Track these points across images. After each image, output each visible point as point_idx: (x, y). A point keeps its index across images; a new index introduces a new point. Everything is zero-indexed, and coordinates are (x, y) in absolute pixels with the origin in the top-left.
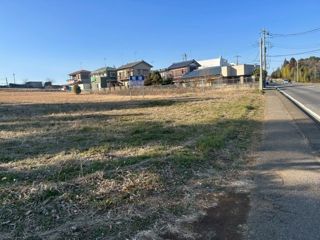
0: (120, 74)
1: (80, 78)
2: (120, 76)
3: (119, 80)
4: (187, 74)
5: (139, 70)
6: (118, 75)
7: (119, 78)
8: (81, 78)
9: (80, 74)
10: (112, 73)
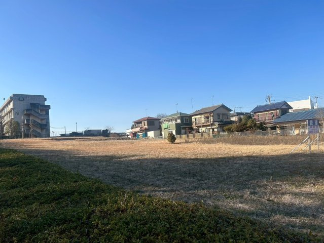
0: (195, 119)
1: (146, 124)
2: (196, 123)
3: (194, 126)
4: (279, 117)
5: (218, 115)
6: (194, 120)
7: (194, 124)
8: (148, 125)
9: (146, 122)
10: (185, 119)
